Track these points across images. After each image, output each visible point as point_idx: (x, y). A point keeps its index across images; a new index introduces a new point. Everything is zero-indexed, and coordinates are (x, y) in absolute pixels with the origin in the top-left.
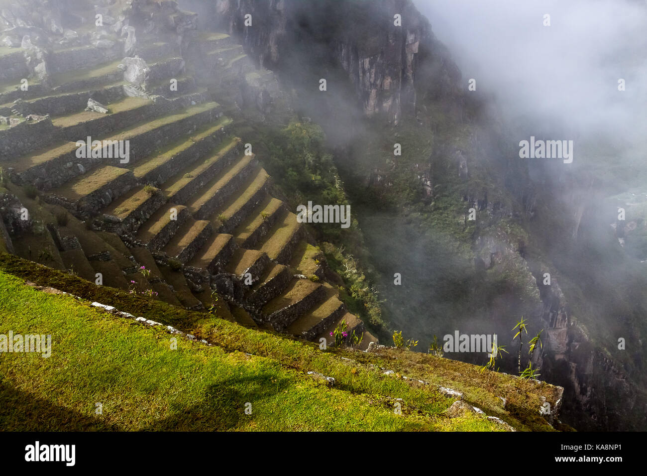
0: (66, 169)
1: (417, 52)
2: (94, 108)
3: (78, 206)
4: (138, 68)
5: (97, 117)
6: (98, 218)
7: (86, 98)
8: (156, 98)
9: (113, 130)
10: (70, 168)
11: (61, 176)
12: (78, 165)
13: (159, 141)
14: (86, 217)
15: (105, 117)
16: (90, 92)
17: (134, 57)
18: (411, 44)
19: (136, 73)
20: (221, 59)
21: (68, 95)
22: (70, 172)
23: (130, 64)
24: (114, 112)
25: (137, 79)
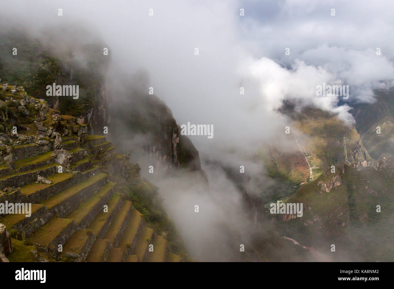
0: (33, 223)
1: (178, 142)
2: (42, 181)
3: (49, 249)
4: (64, 156)
5: (46, 187)
6: (62, 256)
7: (35, 175)
8: (77, 173)
9: (55, 194)
10: (36, 222)
11: (31, 229)
12: (41, 219)
13: (82, 199)
14: (54, 257)
15: (51, 186)
16: (38, 171)
17: (60, 149)
18: (175, 139)
19: (63, 159)
20: (102, 149)
21: (25, 174)
22: (37, 225)
23: (59, 153)
24: (55, 183)
25: (64, 162)
